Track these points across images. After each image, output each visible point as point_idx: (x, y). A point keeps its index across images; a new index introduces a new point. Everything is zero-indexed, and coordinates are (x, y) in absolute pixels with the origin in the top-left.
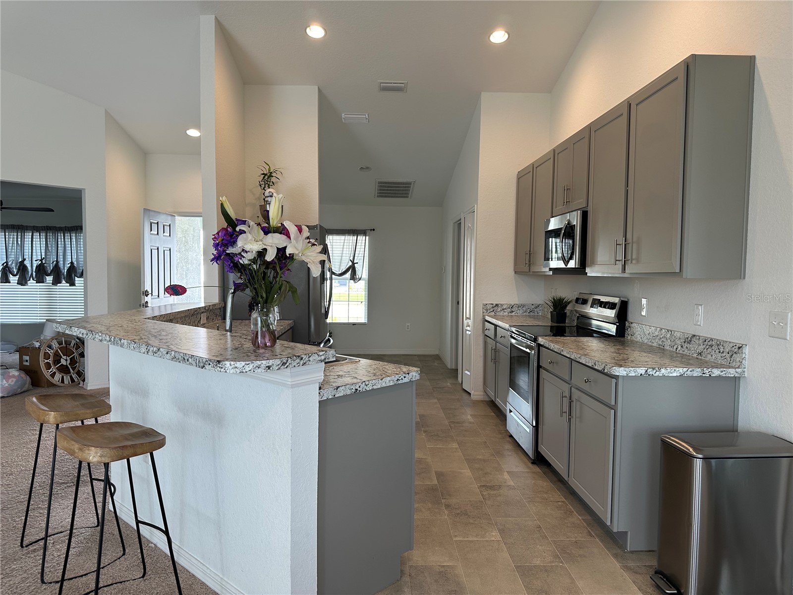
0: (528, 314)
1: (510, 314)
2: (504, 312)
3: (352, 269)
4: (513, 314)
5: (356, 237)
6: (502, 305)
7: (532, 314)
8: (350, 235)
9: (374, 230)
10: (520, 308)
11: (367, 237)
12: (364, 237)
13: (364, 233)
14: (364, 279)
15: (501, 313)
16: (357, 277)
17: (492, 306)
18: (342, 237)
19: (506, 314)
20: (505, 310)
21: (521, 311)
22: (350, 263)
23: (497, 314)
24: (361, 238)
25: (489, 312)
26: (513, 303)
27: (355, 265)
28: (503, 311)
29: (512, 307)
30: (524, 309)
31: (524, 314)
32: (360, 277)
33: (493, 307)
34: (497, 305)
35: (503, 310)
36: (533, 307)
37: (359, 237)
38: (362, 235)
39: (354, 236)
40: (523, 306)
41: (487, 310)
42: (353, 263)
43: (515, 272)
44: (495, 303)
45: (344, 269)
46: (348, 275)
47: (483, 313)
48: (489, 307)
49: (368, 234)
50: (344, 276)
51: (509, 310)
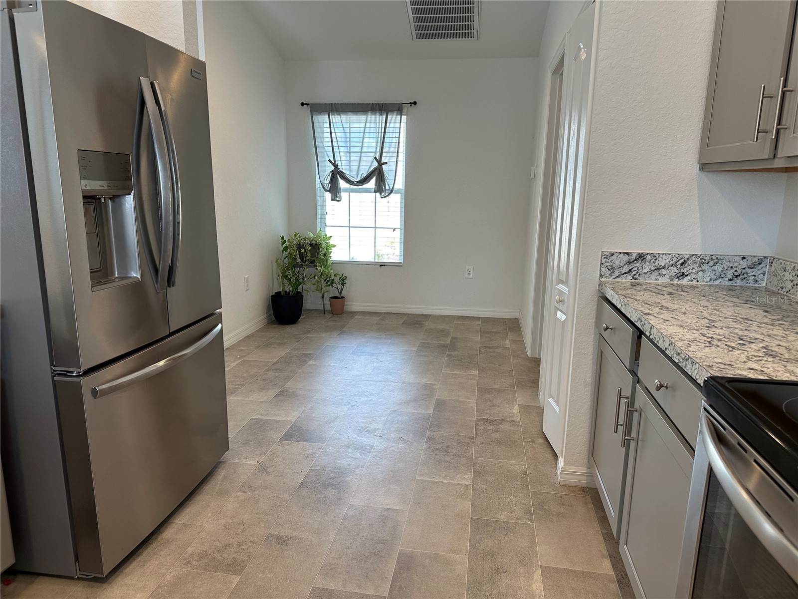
0: (727, 283)
1: (676, 282)
2: (660, 275)
3: (378, 173)
4: (685, 281)
5: (384, 117)
6: (655, 257)
7: (738, 282)
8: (375, 114)
9: (415, 103)
10: (705, 267)
11: (404, 118)
12: (399, 117)
13: (398, 109)
14: (398, 192)
15: (652, 280)
16: (387, 187)
17: (626, 258)
18: (362, 118)
19: (664, 280)
20: (664, 272)
21: (709, 275)
22: (376, 164)
23: (641, 280)
24: (393, 118)
25: (617, 273)
26: (686, 252)
27: (384, 167)
28: (656, 273)
29: (682, 264)
30: (718, 268)
31: (717, 282)
32: (391, 188)
33: (629, 263)
34: (641, 257)
35: (658, 269)
36: (744, 264)
37: (389, 117)
38: (395, 113)
39: (381, 115)
40: (716, 260)
41: (612, 269)
42: (380, 164)
43: (704, 167)
44: (635, 251)
45: (364, 173)
46: (372, 184)
47: (601, 276)
48: (618, 261)
49: (405, 110)
50: (366, 186)
51: (674, 271)
